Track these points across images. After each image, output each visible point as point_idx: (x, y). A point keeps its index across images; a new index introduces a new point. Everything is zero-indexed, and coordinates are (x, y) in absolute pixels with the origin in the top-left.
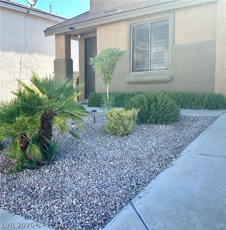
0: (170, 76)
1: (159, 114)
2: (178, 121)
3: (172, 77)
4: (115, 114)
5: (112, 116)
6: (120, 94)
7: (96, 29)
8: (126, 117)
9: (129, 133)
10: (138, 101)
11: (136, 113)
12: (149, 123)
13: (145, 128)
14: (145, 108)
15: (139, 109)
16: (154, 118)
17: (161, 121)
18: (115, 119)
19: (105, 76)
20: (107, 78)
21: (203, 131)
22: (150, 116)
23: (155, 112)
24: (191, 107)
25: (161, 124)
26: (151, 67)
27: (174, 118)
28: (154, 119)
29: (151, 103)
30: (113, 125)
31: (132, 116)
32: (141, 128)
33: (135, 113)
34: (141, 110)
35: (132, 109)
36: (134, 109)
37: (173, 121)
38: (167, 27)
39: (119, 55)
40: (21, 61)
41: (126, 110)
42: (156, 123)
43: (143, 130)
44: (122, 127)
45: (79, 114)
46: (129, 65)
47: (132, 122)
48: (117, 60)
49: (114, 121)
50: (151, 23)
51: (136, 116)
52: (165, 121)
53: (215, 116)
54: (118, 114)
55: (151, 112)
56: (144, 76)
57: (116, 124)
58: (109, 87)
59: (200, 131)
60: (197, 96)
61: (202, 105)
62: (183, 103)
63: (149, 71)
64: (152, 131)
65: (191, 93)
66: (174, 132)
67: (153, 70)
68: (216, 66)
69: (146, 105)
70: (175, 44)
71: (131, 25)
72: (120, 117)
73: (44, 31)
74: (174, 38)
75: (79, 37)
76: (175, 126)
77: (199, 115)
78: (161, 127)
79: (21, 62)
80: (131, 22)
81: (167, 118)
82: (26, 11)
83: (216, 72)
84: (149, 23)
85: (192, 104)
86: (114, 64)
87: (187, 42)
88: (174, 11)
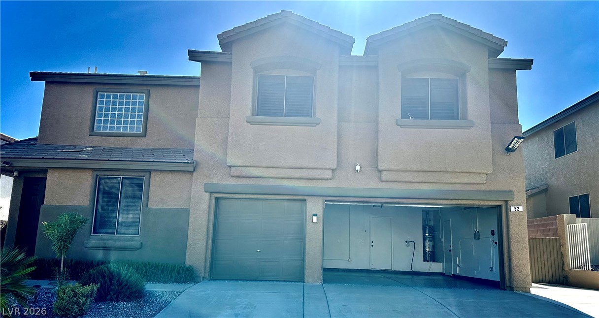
0: (139, 243)
1: (121, 289)
2: (141, 297)
3: (142, 243)
4: (69, 291)
5: (64, 293)
6: (73, 262)
7: (47, 170)
8: (82, 294)
9: (84, 313)
10: (99, 274)
11: (95, 288)
12: (108, 300)
13: (103, 307)
14: (106, 282)
15: (99, 284)
16: (115, 294)
17: (123, 298)
18: (69, 297)
19: (61, 245)
20: (64, 247)
21: (165, 307)
22: (111, 292)
23: (117, 288)
24: (159, 280)
25: (122, 301)
26: (119, 230)
27: (137, 294)
28: (115, 296)
29: (113, 277)
30: (64, 304)
31: (90, 293)
32: (99, 306)
33: (93, 289)
34: (101, 285)
35: (91, 284)
36: (93, 284)
37: (137, 298)
38: (140, 185)
39: (81, 222)
41: (83, 286)
42: (117, 300)
43: (102, 308)
44: (76, 306)
45: (28, 292)
46: (89, 224)
47: (89, 300)
48: (78, 228)
49: (68, 299)
50: (123, 179)
51: (95, 292)
52: (128, 298)
53: (181, 291)
54: (73, 291)
55: (112, 287)
56: (108, 240)
57: (68, 303)
58: (64, 258)
59: (162, 307)
60: (166, 268)
61: (171, 278)
62: (151, 276)
63: (116, 235)
64: (111, 310)
65: (160, 265)
66: (135, 310)
67: (121, 234)
68: (188, 236)
69: (107, 279)
70: (149, 207)
71: (97, 176)
72: (75, 294)
74: (148, 200)
75: (16, 174)
76: (138, 303)
77: (165, 290)
78: (121, 305)
80: (98, 173)
81: (129, 294)
83: (188, 242)
84: (120, 178)
85: (161, 277)
86: (74, 231)
87: (161, 206)
88: (150, 171)
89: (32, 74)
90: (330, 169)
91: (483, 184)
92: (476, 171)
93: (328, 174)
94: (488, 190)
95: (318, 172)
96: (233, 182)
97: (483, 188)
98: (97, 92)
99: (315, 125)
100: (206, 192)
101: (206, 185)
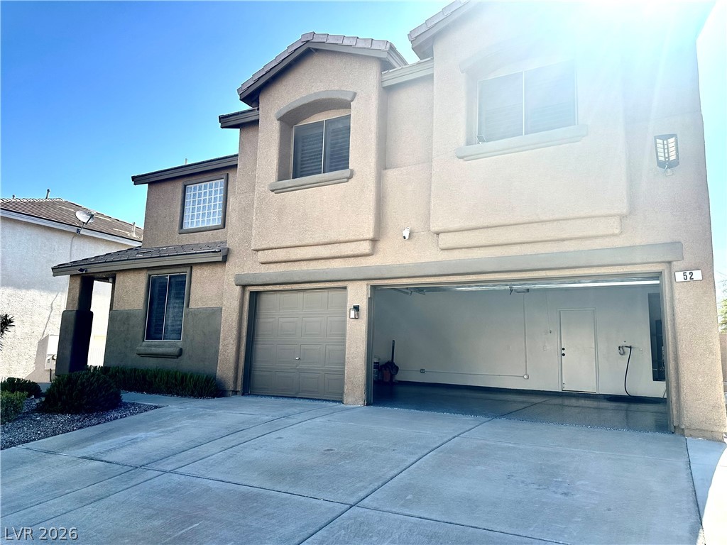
0: (179, 349)
7: (115, 275)
13: (38, 418)
26: (165, 335)
38: (183, 283)
40: (52, 304)
46: (142, 329)
50: (170, 277)
56: (156, 346)
63: (163, 341)
67: (167, 339)
68: (220, 340)
71: (150, 276)
73: (52, 269)
74: (189, 300)
79: (52, 307)
80: (150, 273)
82: (74, 230)
83: (220, 348)
84: (168, 276)
87: (200, 306)
88: (191, 266)
89: (134, 178)
90: (366, 240)
91: (614, 235)
92: (593, 214)
93: (365, 247)
94: (629, 245)
95: (353, 245)
96: (264, 269)
97: (618, 242)
98: (185, 186)
99: (346, 180)
100: (237, 285)
101: (238, 277)
